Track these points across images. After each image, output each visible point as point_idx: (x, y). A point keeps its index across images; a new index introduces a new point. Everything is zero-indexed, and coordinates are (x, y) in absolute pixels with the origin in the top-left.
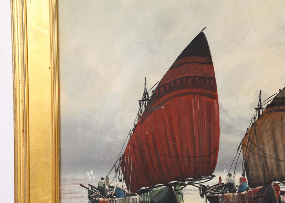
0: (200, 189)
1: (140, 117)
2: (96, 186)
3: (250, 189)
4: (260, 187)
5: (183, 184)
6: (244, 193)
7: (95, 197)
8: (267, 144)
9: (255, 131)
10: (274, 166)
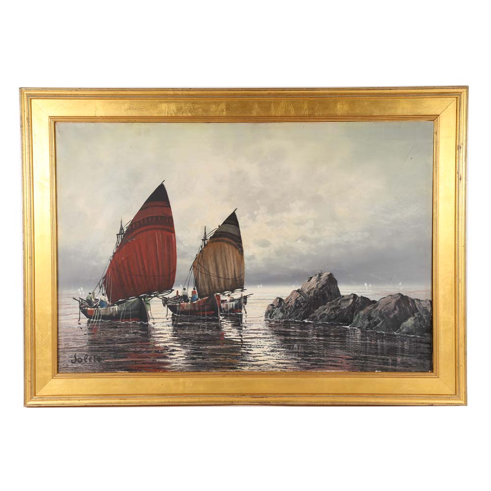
0: (163, 300)
1: (118, 247)
2: (85, 299)
3: (199, 300)
4: (207, 298)
5: (150, 297)
6: (195, 302)
7: (85, 307)
8: (210, 266)
9: (202, 256)
10: (216, 282)
